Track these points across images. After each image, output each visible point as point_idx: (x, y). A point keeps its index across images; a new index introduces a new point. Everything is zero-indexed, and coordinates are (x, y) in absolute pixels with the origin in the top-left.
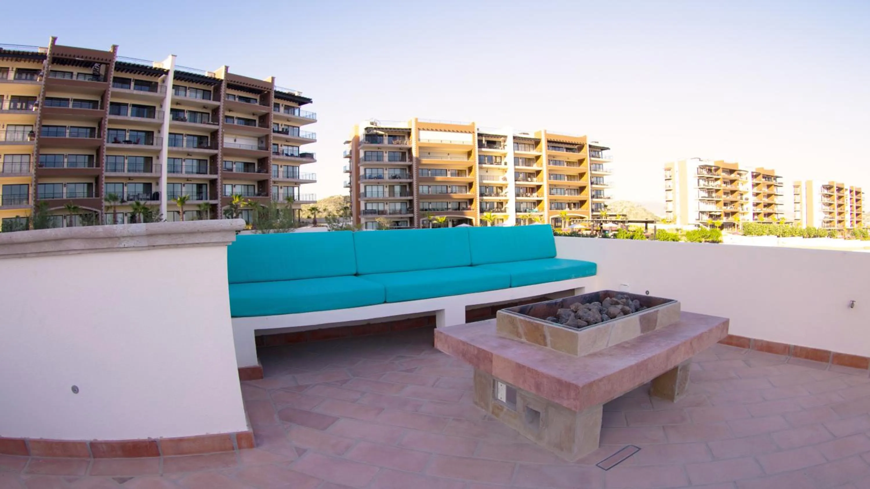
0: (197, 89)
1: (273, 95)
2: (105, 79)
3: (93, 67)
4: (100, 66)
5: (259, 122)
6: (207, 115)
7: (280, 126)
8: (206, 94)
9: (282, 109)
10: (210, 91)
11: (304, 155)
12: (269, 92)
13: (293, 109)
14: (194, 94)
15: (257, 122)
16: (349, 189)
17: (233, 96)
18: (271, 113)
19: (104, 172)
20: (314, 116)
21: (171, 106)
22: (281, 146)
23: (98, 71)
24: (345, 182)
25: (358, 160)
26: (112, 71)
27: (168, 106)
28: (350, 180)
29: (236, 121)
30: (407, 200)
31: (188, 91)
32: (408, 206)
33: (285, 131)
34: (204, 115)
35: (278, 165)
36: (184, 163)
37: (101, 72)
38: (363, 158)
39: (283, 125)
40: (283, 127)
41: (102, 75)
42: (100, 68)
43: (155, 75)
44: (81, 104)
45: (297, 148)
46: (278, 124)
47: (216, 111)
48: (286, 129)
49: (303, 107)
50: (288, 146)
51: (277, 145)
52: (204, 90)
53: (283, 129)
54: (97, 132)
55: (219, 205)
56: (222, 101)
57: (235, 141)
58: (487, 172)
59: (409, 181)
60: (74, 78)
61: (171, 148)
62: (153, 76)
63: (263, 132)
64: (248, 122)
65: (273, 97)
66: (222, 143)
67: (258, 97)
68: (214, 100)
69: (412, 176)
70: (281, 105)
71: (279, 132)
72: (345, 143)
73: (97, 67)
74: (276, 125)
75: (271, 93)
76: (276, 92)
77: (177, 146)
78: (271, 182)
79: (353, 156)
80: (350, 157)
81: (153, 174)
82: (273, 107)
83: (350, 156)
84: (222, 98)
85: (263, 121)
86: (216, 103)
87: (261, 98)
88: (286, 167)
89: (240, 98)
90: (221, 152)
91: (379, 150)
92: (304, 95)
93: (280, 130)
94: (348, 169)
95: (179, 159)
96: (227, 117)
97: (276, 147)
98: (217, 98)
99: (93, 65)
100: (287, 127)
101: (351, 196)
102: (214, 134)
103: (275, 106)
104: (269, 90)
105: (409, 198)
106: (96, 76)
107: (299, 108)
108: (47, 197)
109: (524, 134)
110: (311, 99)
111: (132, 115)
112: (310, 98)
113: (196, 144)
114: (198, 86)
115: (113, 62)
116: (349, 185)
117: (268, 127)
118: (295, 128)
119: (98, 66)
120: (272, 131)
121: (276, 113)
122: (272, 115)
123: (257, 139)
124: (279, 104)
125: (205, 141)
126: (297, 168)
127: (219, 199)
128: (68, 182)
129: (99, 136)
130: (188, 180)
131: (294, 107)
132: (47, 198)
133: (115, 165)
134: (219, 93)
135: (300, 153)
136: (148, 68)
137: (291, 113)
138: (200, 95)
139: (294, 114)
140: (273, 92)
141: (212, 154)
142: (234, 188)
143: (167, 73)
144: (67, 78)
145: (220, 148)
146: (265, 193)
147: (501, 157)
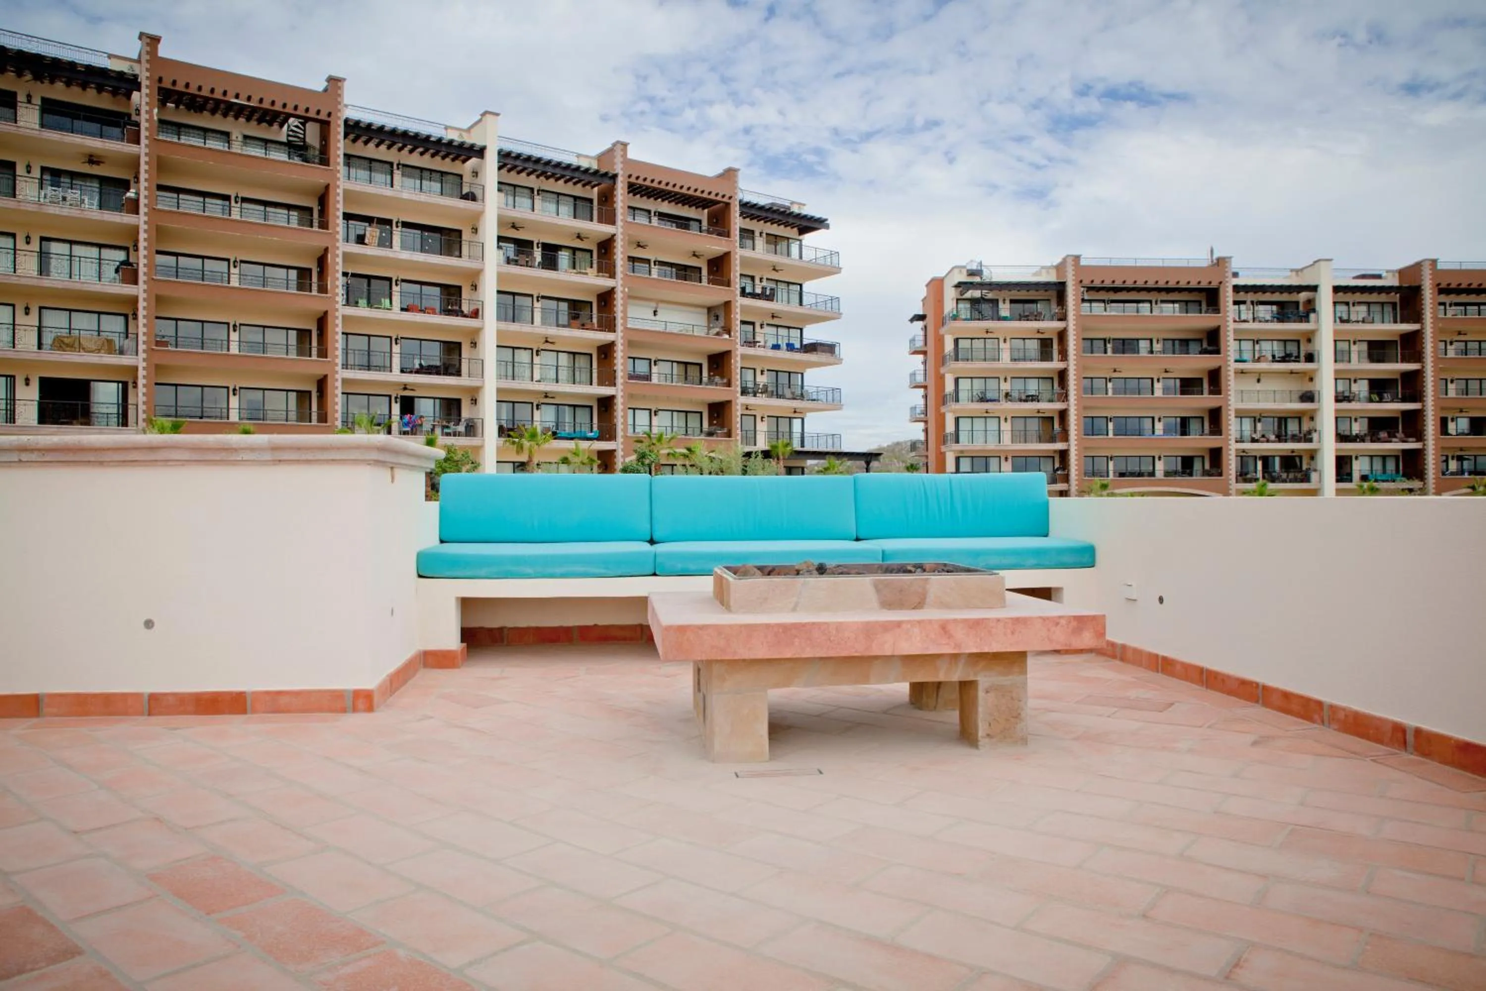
0: (559, 194)
1: (736, 211)
2: (324, 160)
3: (286, 127)
4: (304, 124)
5: (709, 273)
6: (588, 255)
7: (757, 281)
8: (580, 205)
9: (760, 243)
10: (591, 201)
11: (812, 348)
12: (728, 205)
13: (785, 243)
14: (552, 207)
15: (705, 272)
16: (921, 425)
17: (646, 214)
18: (736, 253)
19: (339, 368)
20: (835, 258)
21: (498, 232)
22: (762, 326)
23: (302, 136)
24: (913, 409)
25: (942, 360)
26: (339, 141)
27: (490, 231)
28: (926, 405)
29: (655, 270)
30: (1055, 451)
31: (538, 199)
32: (1057, 465)
33: (768, 293)
34: (579, 254)
35: (755, 370)
36: (537, 360)
37: (308, 140)
38: (952, 354)
39: (764, 280)
40: (764, 283)
41: (314, 148)
42: (304, 131)
43: (451, 156)
44: (265, 211)
45: (799, 331)
46: (753, 278)
47: (606, 246)
48: (772, 289)
49: (809, 238)
50: (777, 326)
51: (753, 324)
52: (576, 198)
53: (764, 289)
54: (315, 278)
55: (620, 454)
56: (619, 223)
57: (655, 313)
58: (1259, 381)
59: (1059, 406)
60: (237, 147)
61: (504, 326)
62: (448, 160)
63: (715, 295)
64: (685, 272)
65: (738, 214)
66: (625, 318)
67: (703, 215)
68: (600, 221)
69: (1067, 396)
70: (757, 234)
71: (754, 295)
72: (912, 320)
73: (297, 127)
74: (749, 281)
75: (732, 206)
76: (744, 205)
77: (519, 321)
78: (739, 407)
79: (931, 349)
80: (924, 353)
81: (463, 381)
82: (738, 238)
83: (925, 349)
84: (619, 217)
85: (717, 271)
86: (607, 229)
87: (710, 217)
88: (774, 373)
89: (662, 216)
90: (622, 338)
91: (990, 335)
92: (809, 210)
93: (758, 290)
94: (920, 378)
95: (525, 349)
96: (632, 259)
97: (750, 327)
98: (609, 218)
99: (286, 120)
100: (773, 286)
101: (927, 440)
102: (606, 298)
103: (741, 237)
104: (725, 200)
105: (1060, 446)
106: (297, 148)
107: (800, 241)
108: (183, 413)
109: (1363, 277)
110: (826, 220)
111: (404, 247)
112: (824, 217)
113: (564, 318)
114: (560, 186)
115: (339, 118)
116: (923, 416)
117: (728, 284)
118: (791, 287)
119: (296, 123)
120: (738, 292)
121: (748, 253)
122: (738, 257)
123: (706, 311)
124: (753, 232)
125: (584, 313)
126: (800, 376)
127: (620, 439)
128: (244, 386)
129: (323, 289)
130: (546, 397)
131: (788, 239)
132: (181, 416)
133: (369, 355)
134: (612, 206)
135: (805, 342)
136: (432, 139)
137: (781, 254)
138: (566, 209)
139: (789, 254)
140: (737, 203)
141: (600, 340)
142: (653, 417)
143: (480, 152)
144: (214, 144)
145: (619, 327)
146: (725, 430)
147: (1298, 342)
